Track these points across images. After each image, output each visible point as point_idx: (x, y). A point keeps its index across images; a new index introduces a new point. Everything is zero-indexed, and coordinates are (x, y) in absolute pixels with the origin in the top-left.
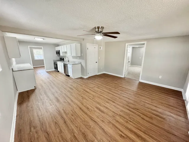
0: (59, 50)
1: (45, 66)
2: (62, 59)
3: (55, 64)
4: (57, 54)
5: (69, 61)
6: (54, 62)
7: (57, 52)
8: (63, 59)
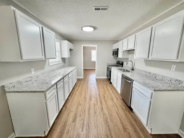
0: (117, 48)
1: (96, 68)
2: (120, 64)
3: (109, 70)
4: (113, 54)
5: (133, 70)
6: (108, 68)
7: (114, 52)
8: (122, 64)
